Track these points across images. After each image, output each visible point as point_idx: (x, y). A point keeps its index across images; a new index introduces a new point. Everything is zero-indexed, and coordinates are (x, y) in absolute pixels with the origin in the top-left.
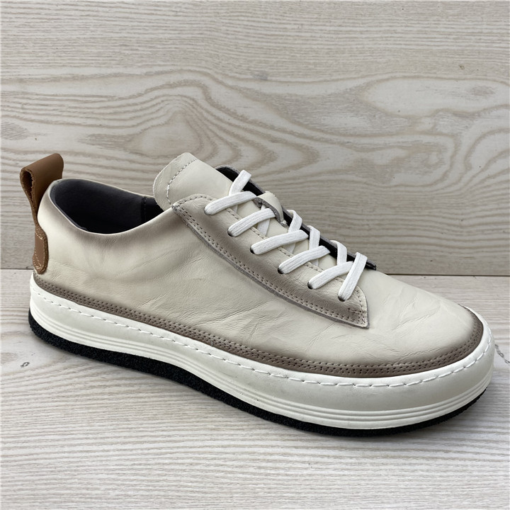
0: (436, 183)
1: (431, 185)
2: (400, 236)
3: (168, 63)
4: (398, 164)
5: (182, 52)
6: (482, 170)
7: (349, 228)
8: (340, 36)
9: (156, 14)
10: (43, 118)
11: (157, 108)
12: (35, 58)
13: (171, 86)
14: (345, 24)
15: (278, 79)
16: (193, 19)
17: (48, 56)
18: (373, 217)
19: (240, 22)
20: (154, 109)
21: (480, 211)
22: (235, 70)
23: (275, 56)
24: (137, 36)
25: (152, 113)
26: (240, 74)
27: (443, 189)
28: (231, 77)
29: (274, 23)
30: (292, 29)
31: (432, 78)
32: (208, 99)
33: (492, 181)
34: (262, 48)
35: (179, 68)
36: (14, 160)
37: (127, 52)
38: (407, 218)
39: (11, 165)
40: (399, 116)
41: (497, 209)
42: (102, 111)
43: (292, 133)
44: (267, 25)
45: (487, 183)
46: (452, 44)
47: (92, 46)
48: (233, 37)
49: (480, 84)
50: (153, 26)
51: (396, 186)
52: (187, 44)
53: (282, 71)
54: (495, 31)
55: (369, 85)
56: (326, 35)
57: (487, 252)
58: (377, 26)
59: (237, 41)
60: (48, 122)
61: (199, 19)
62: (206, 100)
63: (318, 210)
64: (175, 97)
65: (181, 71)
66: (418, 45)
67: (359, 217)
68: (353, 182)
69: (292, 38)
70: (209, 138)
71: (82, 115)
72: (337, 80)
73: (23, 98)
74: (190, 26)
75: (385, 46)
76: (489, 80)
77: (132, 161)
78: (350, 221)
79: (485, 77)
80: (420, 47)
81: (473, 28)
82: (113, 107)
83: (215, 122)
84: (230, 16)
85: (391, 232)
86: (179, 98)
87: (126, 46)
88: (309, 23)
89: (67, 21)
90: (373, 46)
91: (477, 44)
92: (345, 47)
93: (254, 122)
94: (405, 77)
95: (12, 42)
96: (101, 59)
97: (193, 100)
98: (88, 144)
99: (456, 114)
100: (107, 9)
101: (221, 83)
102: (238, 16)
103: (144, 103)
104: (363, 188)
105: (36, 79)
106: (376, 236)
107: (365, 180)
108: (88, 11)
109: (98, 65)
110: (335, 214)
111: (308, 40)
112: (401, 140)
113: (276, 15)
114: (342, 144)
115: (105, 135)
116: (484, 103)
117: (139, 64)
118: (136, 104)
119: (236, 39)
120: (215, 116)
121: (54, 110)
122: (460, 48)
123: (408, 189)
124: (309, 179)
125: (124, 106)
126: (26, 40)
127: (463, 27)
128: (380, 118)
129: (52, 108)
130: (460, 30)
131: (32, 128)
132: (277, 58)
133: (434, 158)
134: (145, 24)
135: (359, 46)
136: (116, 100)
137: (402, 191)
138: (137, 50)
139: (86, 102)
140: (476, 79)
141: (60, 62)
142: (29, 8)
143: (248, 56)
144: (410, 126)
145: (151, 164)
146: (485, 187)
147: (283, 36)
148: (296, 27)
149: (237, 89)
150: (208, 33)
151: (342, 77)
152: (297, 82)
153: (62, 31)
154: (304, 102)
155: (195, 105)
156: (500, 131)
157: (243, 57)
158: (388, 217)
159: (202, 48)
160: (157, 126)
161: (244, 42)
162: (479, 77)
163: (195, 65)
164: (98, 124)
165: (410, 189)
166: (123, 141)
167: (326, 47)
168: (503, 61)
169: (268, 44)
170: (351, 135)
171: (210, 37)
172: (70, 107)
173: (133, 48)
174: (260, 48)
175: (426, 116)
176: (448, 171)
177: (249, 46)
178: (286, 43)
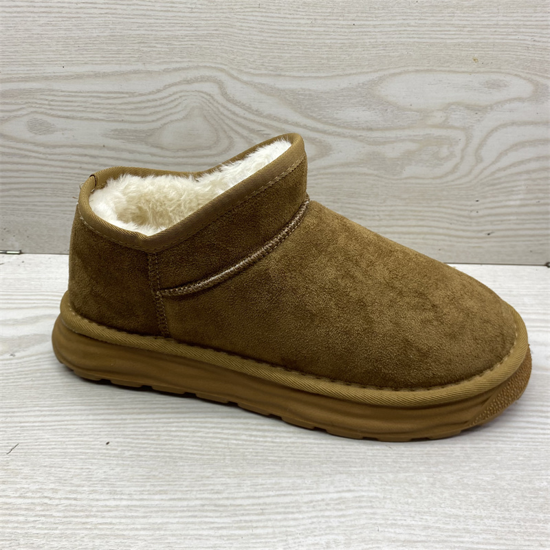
0: (446, 175)
1: (441, 177)
2: (410, 226)
3: (184, 60)
4: (408, 157)
5: (198, 49)
6: (493, 163)
7: (360, 218)
8: (353, 30)
9: (172, 11)
10: (68, 114)
11: (175, 103)
12: (59, 56)
13: (188, 82)
14: (358, 18)
15: (291, 74)
16: (208, 15)
17: (71, 54)
18: (384, 208)
19: (254, 18)
20: (172, 105)
21: (490, 203)
22: (250, 66)
23: (288, 51)
24: (154, 33)
25: (171, 108)
26: (255, 69)
27: (453, 181)
28: (246, 73)
29: (288, 18)
30: (306, 24)
31: (445, 71)
32: (224, 94)
33: (503, 174)
34: (277, 44)
35: (196, 64)
36: (44, 154)
37: (145, 49)
39: (42, 159)
40: (411, 110)
42: (123, 107)
43: (305, 127)
44: (281, 20)
45: (497, 175)
46: (467, 36)
47: (112, 43)
48: (248, 32)
49: (494, 77)
50: (170, 23)
51: (406, 178)
52: (202, 41)
53: (295, 66)
54: (511, 23)
55: (381, 79)
56: (339, 30)
57: (495, 242)
58: (390, 20)
59: (251, 37)
60: (73, 118)
61: (213, 15)
62: (222, 95)
63: (330, 202)
64: (192, 93)
65: (197, 67)
66: (431, 38)
67: (370, 208)
68: (365, 174)
69: (305, 33)
70: (225, 132)
71: (105, 111)
72: (350, 74)
73: (49, 95)
74: (206, 22)
75: (398, 40)
76: (503, 73)
77: (153, 155)
78: (362, 212)
79: (498, 70)
80: (435, 41)
81: (489, 20)
82: (134, 103)
83: (231, 116)
84: (244, 12)
85: (401, 223)
86: (196, 94)
87: (144, 43)
88: (322, 17)
89: (86, 19)
90: (386, 40)
91: (492, 37)
92: (358, 41)
93: (269, 117)
94: (417, 71)
95: (36, 41)
96: (121, 56)
97: (210, 95)
98: (112, 138)
99: (468, 107)
100: (125, 7)
101: (236, 78)
102: (252, 12)
103: (163, 98)
104: (374, 180)
105: (60, 76)
106: (386, 226)
107: (376, 172)
108: (107, 8)
109: (118, 62)
110: (347, 205)
111: (321, 35)
112: (412, 133)
113: (289, 10)
114: (354, 137)
115: (127, 130)
116: (497, 96)
117: (158, 61)
118: (156, 100)
119: (250, 34)
120: (230, 111)
121: (78, 106)
122: (474, 41)
123: (418, 181)
124: (322, 171)
125: (144, 102)
126: (49, 38)
127: (478, 19)
128: (392, 111)
129: (76, 104)
130: (475, 23)
131: (60, 123)
132: (290, 53)
133: (444, 151)
134: (161, 21)
135: (372, 40)
136: (137, 96)
137: (412, 184)
138: (155, 47)
139: (108, 98)
140: (490, 72)
141: (82, 59)
142: (50, 7)
143: (262, 52)
144: (422, 120)
145: (171, 157)
146: (495, 179)
147: (296, 31)
148: (309, 22)
149: (251, 84)
150: (224, 29)
151: (355, 72)
152: (309, 77)
153: (83, 29)
154: (317, 97)
155: (211, 101)
156: (513, 123)
157: (258, 53)
158: (399, 208)
159: (217, 44)
160: (176, 120)
161: (259, 38)
162: (493, 70)
163: (211, 61)
164: (120, 119)
165: (421, 181)
166: (144, 135)
167: (339, 41)
168: (519, 53)
169: (282, 40)
170: (363, 129)
171: (225, 33)
172: (93, 104)
173: (151, 45)
174: (274, 44)
175: (438, 110)
176: (458, 164)
177: (263, 42)
178: (300, 38)
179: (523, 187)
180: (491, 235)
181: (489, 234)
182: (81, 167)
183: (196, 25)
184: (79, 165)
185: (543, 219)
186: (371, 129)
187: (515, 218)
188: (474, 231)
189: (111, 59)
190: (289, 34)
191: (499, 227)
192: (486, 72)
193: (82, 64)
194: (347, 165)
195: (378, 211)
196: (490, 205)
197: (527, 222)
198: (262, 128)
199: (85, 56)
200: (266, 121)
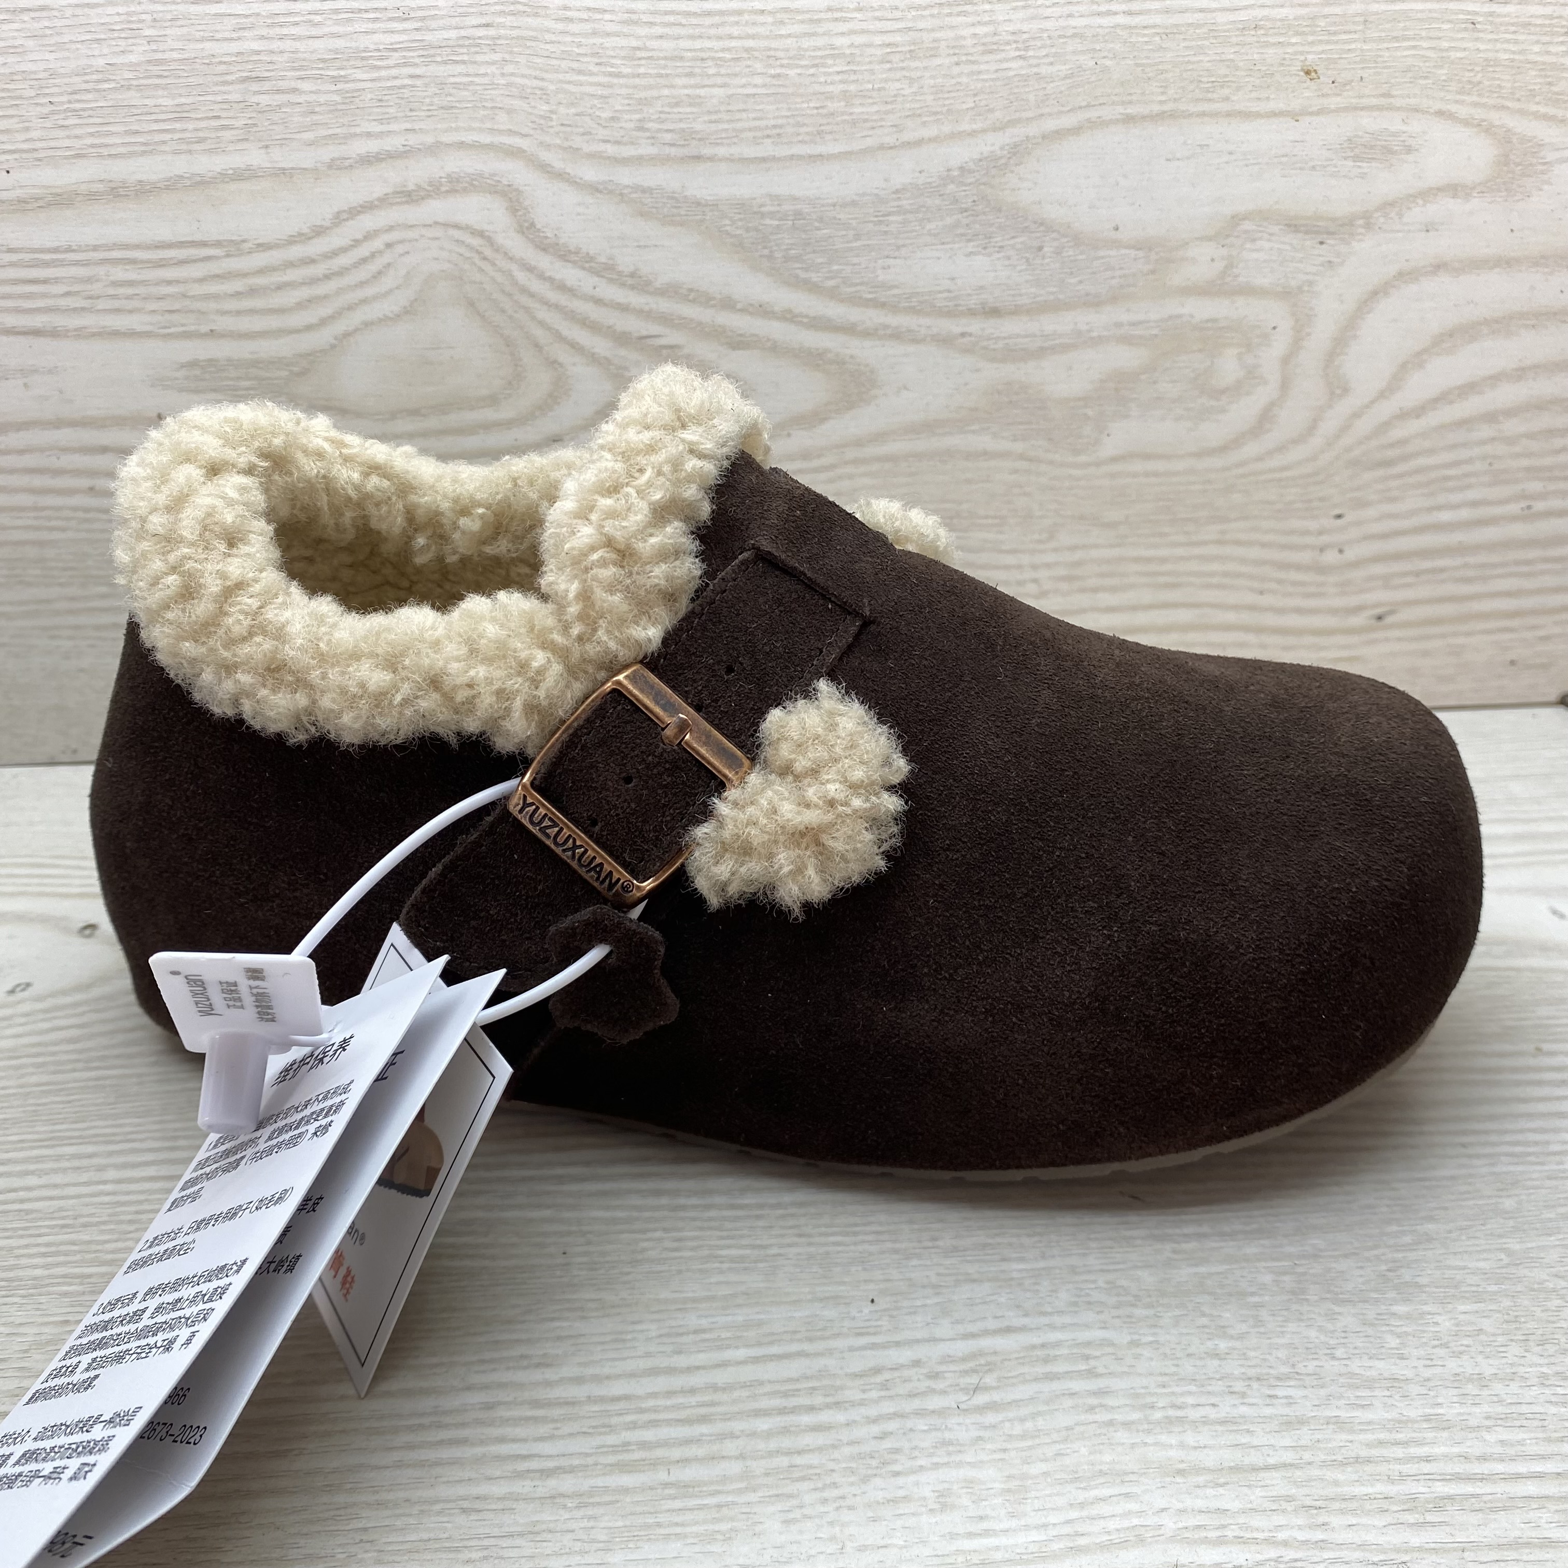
0: (1236, 442)
1: (1222, 449)
2: (1134, 608)
3: (394, 127)
4: (1117, 392)
5: (433, 89)
6: (1383, 395)
10: (38, 321)
11: (373, 267)
13: (410, 197)
15: (735, 151)
17: (27, 129)
18: (1050, 558)
20: (363, 273)
21: (1378, 520)
22: (602, 133)
23: (719, 81)
24: (288, 45)
25: (362, 284)
26: (618, 143)
27: (1260, 459)
28: (591, 156)
31: (1214, 115)
32: (527, 228)
33: (1414, 426)
34: (682, 58)
35: (429, 139)
37: (264, 99)
38: (1151, 553)
40: (1116, 244)
41: (1430, 509)
42: (211, 288)
43: (789, 317)
45: (1396, 433)
47: (157, 87)
48: (588, 27)
49: (1369, 122)
51: (1114, 460)
52: (445, 63)
53: (746, 125)
55: (1018, 152)
57: (1399, 639)
59: (598, 41)
60: (54, 333)
62: (521, 231)
64: (424, 231)
65: (434, 149)
67: (1010, 560)
68: (986, 454)
69: (770, 19)
70: (537, 346)
71: (153, 306)
72: (919, 143)
76: (1398, 109)
79: (1383, 101)
80: (1178, 18)
82: (245, 275)
83: (553, 296)
86: (438, 232)
87: (258, 79)
90: (1025, 27)
92: (938, 35)
93: (672, 291)
94: (1129, 119)
96: (190, 126)
97: (481, 234)
98: (181, 390)
99: (1295, 224)
101: (561, 176)
103: (335, 253)
104: (1016, 471)
107: (1019, 447)
109: (184, 147)
112: (1124, 317)
114: (945, 341)
115: (229, 360)
116: (1385, 182)
117: (309, 136)
118: (313, 261)
119: (594, 33)
120: (551, 280)
121: (68, 294)
122: (1303, 12)
123: (1152, 466)
124: (850, 454)
125: (276, 269)
128: (1058, 252)
129: (59, 289)
131: (12, 352)
132: (724, 85)
133: (1229, 368)
135: (981, 30)
136: (250, 252)
137: (1135, 475)
138: (295, 90)
139: (161, 264)
140: (1356, 108)
141: (67, 143)
143: (635, 87)
144: (1153, 272)
146: (1391, 446)
149: (611, 192)
150: (509, 20)
151: (931, 132)
152: (792, 157)
153: (60, 46)
154: (821, 220)
155: (488, 252)
156: (1439, 267)
157: (624, 91)
158: (1094, 553)
159: (491, 69)
160: (380, 320)
161: (623, 42)
162: (1365, 101)
163: (476, 125)
164: (204, 329)
165: (1159, 466)
166: (284, 373)
167: (878, 40)
168: (1445, 44)
169: (698, 44)
170: (972, 313)
171: (515, 33)
172: (115, 284)
173: (283, 84)
174: (673, 58)
175: (1201, 239)
176: (1272, 405)
177: (639, 54)
178: (753, 37)
179: (1478, 466)
180: (1389, 620)
181: (1380, 618)
182: (91, 489)
183: (420, 14)
184: (85, 483)
185: (1546, 560)
186: (994, 312)
187: (1458, 561)
188: (1334, 611)
189: (158, 137)
190: (717, 26)
191: (1409, 594)
192: (1346, 109)
193: (66, 157)
194: (929, 427)
195: (1034, 567)
196: (1376, 528)
197: (1499, 571)
198: (654, 329)
199: (78, 131)
200: (664, 305)
